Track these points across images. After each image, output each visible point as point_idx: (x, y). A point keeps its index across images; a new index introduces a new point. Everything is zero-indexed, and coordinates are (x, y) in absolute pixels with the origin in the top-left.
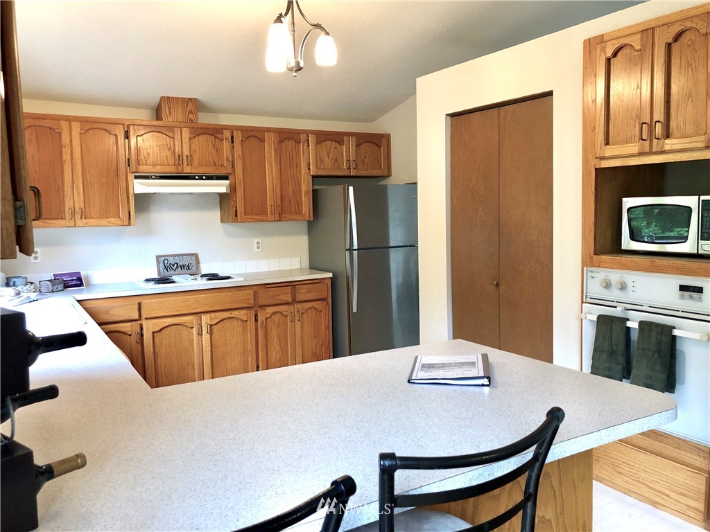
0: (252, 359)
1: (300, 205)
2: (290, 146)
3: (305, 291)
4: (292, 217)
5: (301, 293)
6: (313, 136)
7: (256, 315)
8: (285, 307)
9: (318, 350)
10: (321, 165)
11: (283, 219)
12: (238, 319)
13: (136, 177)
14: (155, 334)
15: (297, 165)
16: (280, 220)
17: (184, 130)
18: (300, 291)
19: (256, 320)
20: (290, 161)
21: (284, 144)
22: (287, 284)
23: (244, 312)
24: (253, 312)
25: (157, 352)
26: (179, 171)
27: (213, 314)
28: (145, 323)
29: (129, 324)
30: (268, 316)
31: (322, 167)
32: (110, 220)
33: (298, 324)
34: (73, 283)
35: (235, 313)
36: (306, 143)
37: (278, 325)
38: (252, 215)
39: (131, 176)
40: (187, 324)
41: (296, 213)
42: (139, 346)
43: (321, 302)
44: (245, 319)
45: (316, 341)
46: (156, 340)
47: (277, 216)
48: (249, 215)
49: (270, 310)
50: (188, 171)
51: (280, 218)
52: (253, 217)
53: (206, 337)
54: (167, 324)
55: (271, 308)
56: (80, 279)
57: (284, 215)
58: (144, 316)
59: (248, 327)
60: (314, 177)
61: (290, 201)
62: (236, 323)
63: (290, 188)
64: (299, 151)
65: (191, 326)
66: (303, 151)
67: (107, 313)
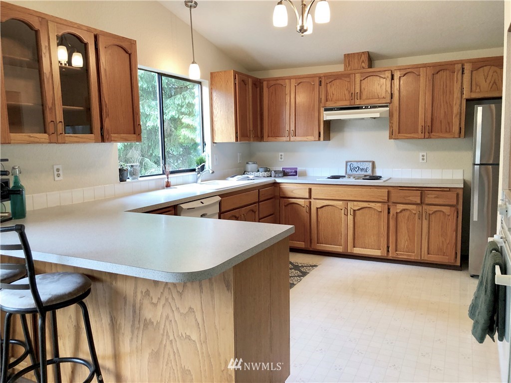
0: (384, 240)
1: (451, 125)
2: (445, 77)
3: (433, 196)
4: (441, 135)
5: (429, 198)
6: (468, 64)
7: (389, 209)
8: (414, 207)
9: (445, 246)
10: (476, 89)
11: (432, 137)
12: (375, 209)
13: (326, 110)
14: (319, 209)
15: (450, 92)
16: (429, 138)
17: (357, 75)
18: (428, 196)
19: (389, 213)
20: (443, 89)
21: (438, 76)
22: (417, 189)
23: (379, 204)
24: (386, 207)
25: (319, 220)
26: (352, 104)
27: (355, 203)
28: (312, 200)
29: (303, 200)
30: (398, 211)
31: (478, 90)
32: (308, 137)
33: (425, 223)
34: (292, 174)
35: (372, 205)
36: (461, 72)
37: (408, 219)
38: (406, 133)
39: (322, 110)
40: (338, 207)
41: (446, 132)
42: (308, 215)
43: (449, 208)
44: (380, 210)
45: (444, 240)
46: (319, 213)
47: (427, 134)
48: (403, 133)
49: (400, 207)
50: (357, 104)
51: (429, 136)
52: (405, 135)
53: (350, 218)
54: (325, 204)
55: (402, 205)
56: (296, 172)
57: (433, 134)
58: (312, 197)
59: (382, 217)
60: (467, 100)
61: (441, 122)
62: (373, 212)
63: (442, 111)
64: (453, 79)
65: (341, 208)
66: (457, 78)
67: (292, 192)
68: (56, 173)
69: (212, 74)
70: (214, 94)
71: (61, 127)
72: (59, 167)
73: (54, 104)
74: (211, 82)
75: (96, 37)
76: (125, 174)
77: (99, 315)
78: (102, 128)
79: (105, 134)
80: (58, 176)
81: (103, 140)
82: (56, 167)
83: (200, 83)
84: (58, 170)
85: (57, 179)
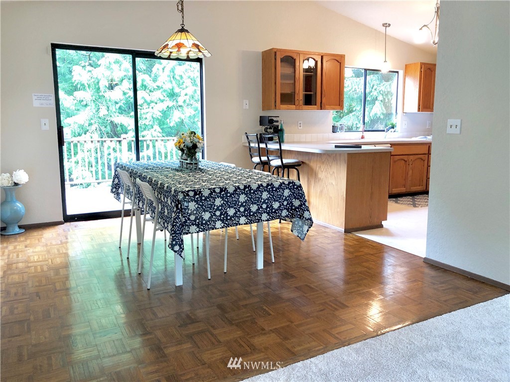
68: (299, 125)
69: (406, 65)
70: (407, 79)
71: (302, 102)
72: (301, 122)
73: (299, 92)
74: (405, 71)
75: (322, 57)
76: (336, 129)
77: (304, 178)
78: (321, 103)
79: (323, 105)
80: (300, 126)
81: (321, 109)
82: (299, 122)
83: (397, 72)
84: (300, 124)
85: (299, 128)
